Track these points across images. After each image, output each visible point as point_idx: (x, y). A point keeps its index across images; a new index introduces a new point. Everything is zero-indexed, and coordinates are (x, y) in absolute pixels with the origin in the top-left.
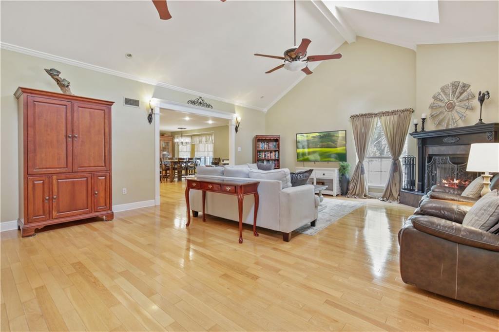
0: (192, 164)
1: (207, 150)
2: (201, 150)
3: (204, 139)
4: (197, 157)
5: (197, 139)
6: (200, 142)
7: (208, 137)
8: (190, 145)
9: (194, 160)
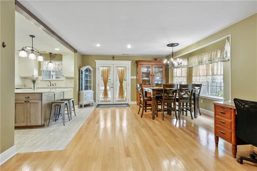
0: (186, 93)
1: (211, 74)
2: (201, 75)
3: (205, 58)
4: (196, 83)
5: (194, 60)
6: (201, 63)
7: (214, 53)
8: (186, 68)
9: (190, 88)
